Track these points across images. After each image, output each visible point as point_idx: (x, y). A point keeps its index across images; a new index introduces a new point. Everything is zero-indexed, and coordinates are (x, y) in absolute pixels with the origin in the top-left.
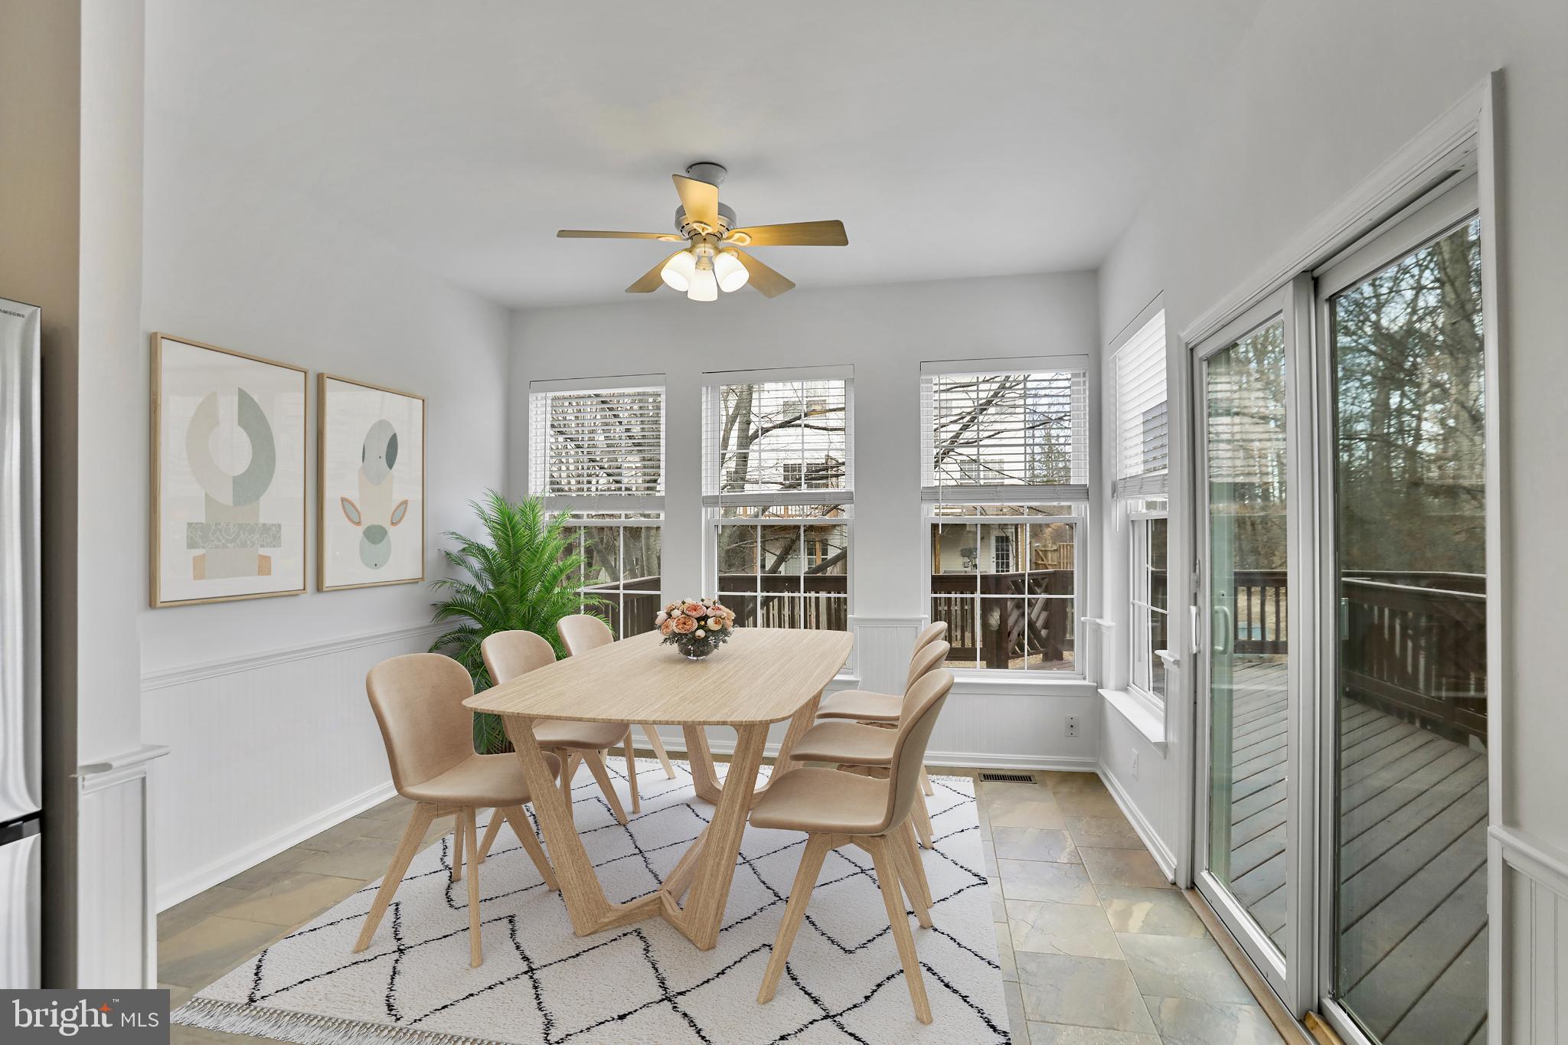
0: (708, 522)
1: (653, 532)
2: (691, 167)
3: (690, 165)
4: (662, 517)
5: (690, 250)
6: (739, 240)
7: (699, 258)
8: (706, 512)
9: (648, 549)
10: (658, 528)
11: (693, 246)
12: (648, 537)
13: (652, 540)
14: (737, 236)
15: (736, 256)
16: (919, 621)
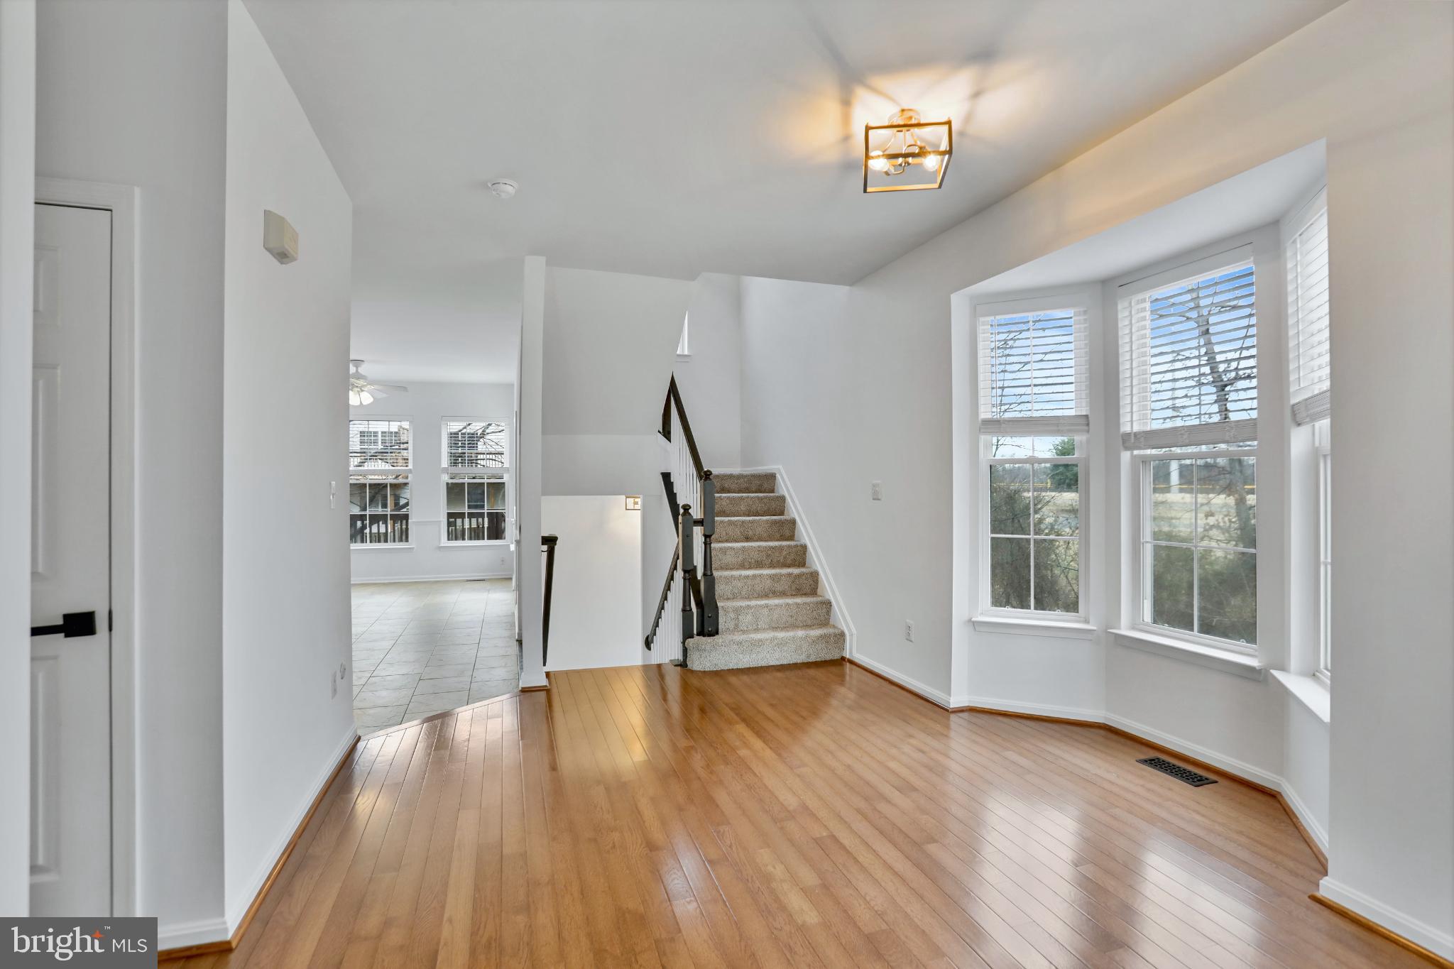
15: (368, 392)
16: (440, 521)
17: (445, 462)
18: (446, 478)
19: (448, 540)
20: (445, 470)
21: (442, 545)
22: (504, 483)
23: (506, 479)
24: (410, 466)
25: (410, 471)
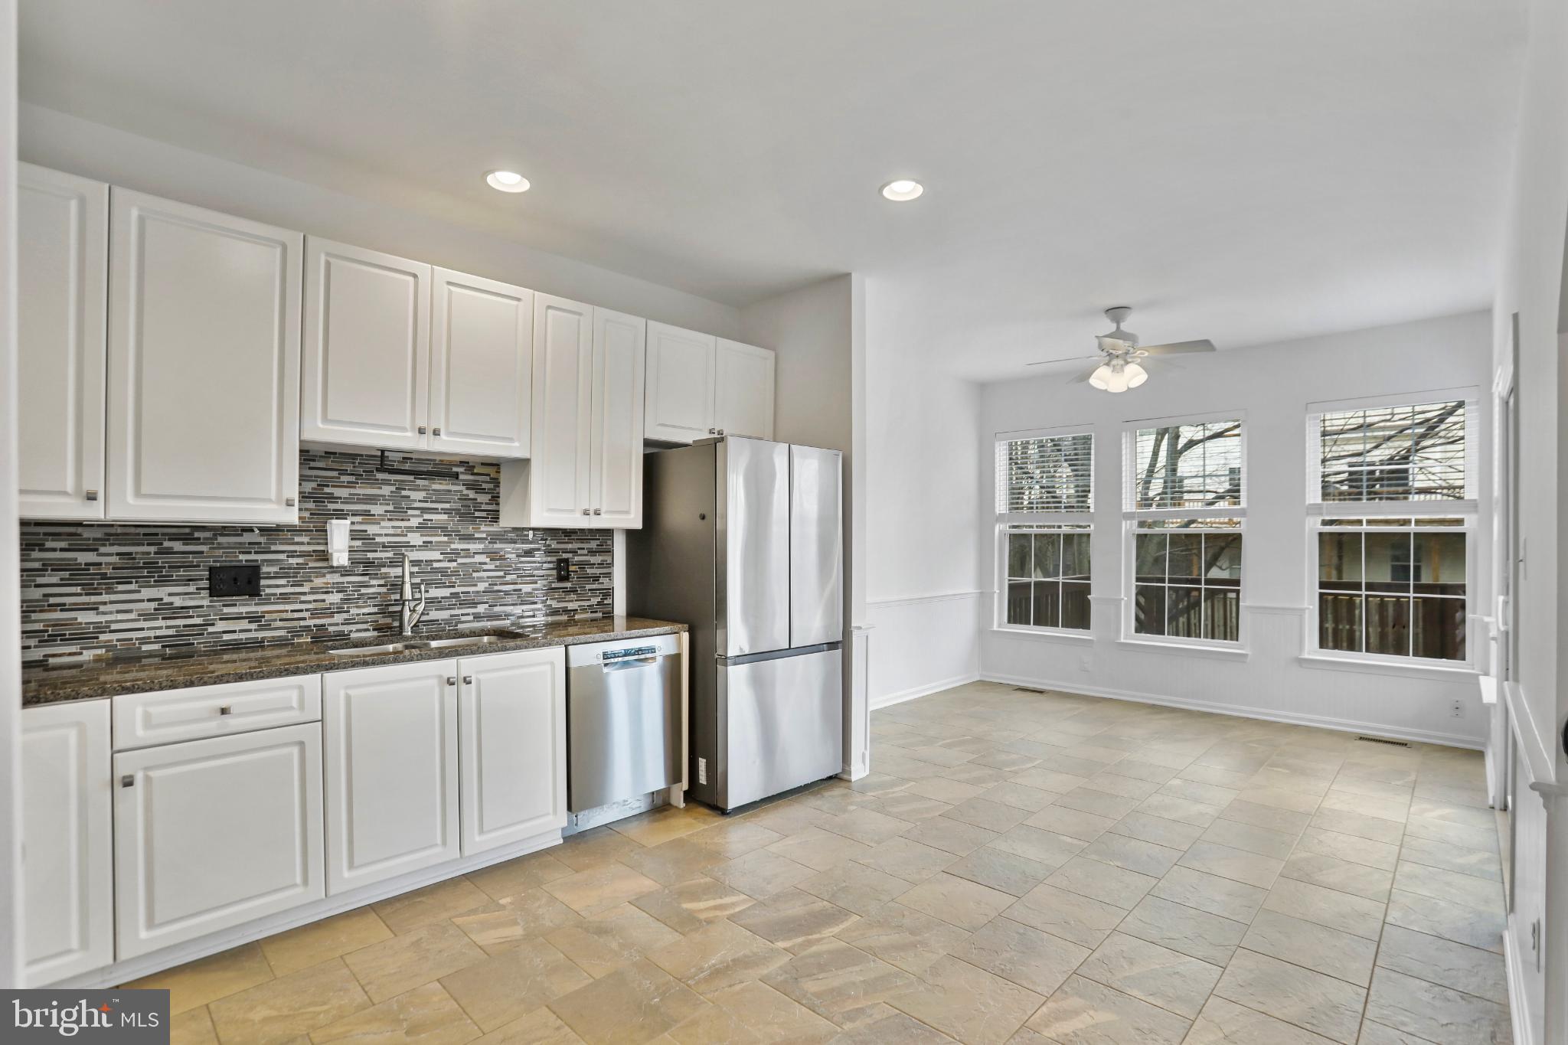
0: (1127, 531)
1: (1085, 539)
2: (1108, 310)
3: (1107, 308)
4: (1092, 527)
5: (1108, 364)
6: (1141, 354)
7: (1114, 366)
8: (1126, 524)
9: (1080, 554)
10: (1089, 535)
11: (1110, 361)
12: (1080, 544)
13: (1084, 545)
14: (1139, 352)
15: (1138, 364)
16: (1303, 610)
17: (1314, 495)
18: (1314, 526)
19: (1321, 646)
20: (1314, 509)
21: (1306, 656)
22: (1463, 535)
23: (1470, 525)
24: (1244, 504)
25: (1243, 513)
